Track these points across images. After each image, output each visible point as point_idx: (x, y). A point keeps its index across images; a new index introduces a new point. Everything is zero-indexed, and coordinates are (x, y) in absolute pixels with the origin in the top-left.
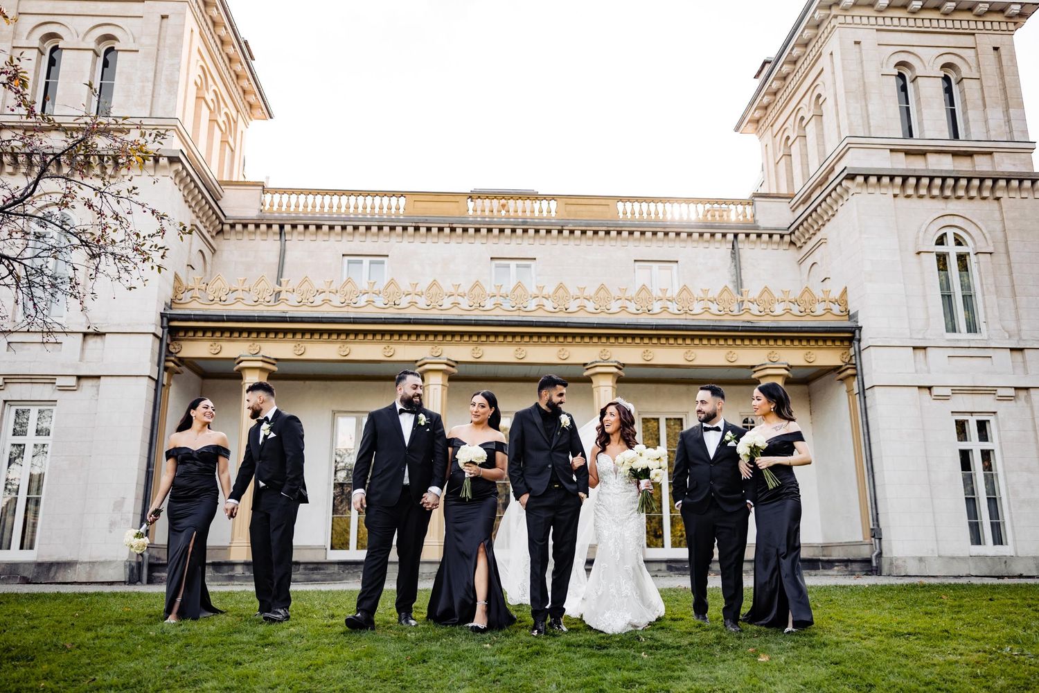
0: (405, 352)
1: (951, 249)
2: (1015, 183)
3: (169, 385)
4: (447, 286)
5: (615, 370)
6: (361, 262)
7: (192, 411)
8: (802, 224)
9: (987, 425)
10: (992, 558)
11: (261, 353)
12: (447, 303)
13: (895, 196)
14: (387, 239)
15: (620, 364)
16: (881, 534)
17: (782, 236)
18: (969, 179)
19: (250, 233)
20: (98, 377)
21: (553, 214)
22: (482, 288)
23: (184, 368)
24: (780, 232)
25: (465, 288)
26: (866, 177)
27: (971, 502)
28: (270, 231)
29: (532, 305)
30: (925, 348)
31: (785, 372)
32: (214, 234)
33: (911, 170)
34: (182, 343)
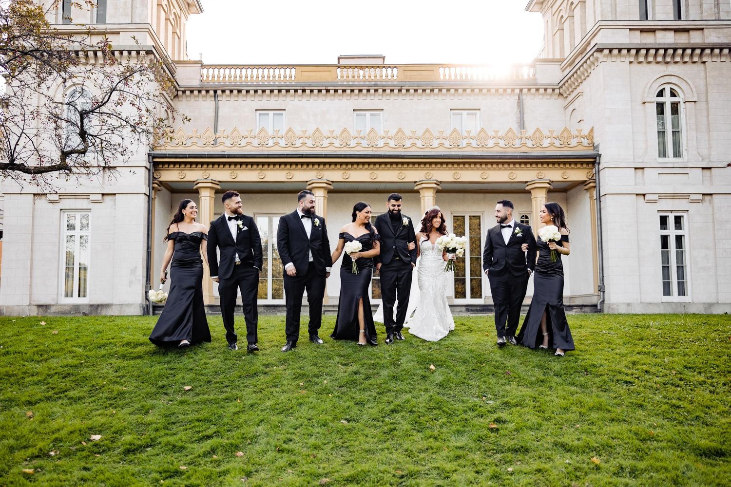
0: (300, 176)
1: (667, 99)
2: (717, 51)
3: (155, 198)
4: (325, 131)
5: (435, 186)
6: (268, 114)
7: (183, 210)
8: (567, 81)
9: (682, 218)
10: (676, 304)
11: (210, 178)
12: (326, 143)
13: (631, 63)
14: (284, 98)
15: (438, 182)
16: (604, 289)
17: (553, 90)
18: (684, 50)
19: (195, 96)
20: (115, 194)
21: (395, 77)
22: (349, 133)
23: (162, 188)
24: (552, 87)
25: (337, 133)
26: (611, 50)
27: (666, 269)
28: (208, 95)
29: (381, 143)
30: (643, 168)
31: (548, 185)
32: (172, 98)
33: (643, 44)
34: (161, 172)
